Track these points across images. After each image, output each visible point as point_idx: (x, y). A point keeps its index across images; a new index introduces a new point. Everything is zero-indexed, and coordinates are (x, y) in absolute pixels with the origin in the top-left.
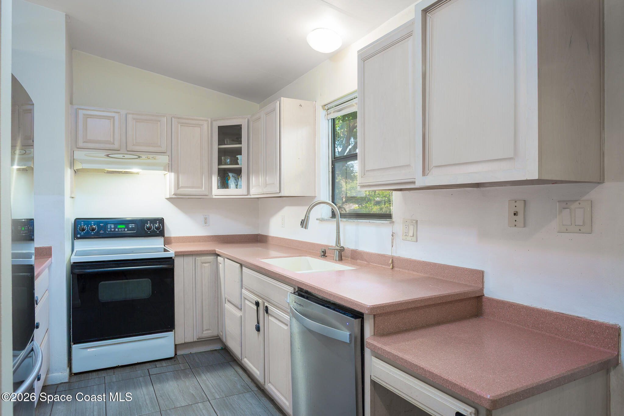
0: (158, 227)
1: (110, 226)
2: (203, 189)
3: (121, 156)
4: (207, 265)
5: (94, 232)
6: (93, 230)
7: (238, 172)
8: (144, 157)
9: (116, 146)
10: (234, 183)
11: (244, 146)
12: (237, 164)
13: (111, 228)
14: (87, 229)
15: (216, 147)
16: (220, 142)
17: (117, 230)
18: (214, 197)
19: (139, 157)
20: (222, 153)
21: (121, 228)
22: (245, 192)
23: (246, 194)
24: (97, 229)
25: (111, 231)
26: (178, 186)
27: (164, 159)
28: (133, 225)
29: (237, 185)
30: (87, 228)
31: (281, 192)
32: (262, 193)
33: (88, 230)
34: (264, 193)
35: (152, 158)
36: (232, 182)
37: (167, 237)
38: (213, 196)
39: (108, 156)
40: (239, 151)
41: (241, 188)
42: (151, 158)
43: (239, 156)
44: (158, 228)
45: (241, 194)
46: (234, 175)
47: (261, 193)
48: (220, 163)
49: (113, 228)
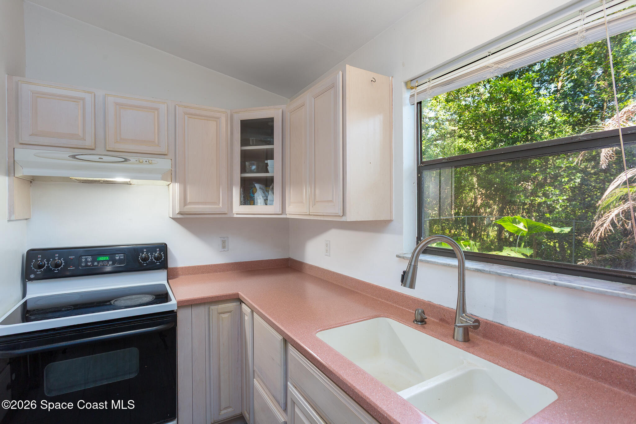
0: (158, 257)
1: (86, 259)
2: (221, 205)
3: (96, 158)
4: (226, 315)
5: (59, 268)
6: (57, 265)
7: (268, 183)
8: (133, 160)
9: (89, 142)
10: (263, 197)
11: (277, 147)
12: (267, 171)
13: (86, 261)
14: (46, 265)
15: (237, 148)
16: (244, 142)
17: (96, 264)
18: (235, 216)
19: (126, 160)
20: (245, 157)
21: (103, 261)
22: (279, 211)
23: (280, 213)
24: (63, 264)
25: (86, 265)
26: (184, 201)
27: (165, 164)
28: (122, 256)
29: (266, 200)
30: (48, 264)
31: (345, 216)
32: (308, 213)
33: (48, 267)
34: (310, 214)
35: (146, 161)
36: (259, 197)
37: (172, 268)
38: (234, 214)
39: (74, 157)
40: (270, 155)
41: (272, 204)
42: (144, 161)
43: (269, 162)
44: (157, 259)
45: (273, 213)
46: (261, 186)
47: (305, 214)
48: (243, 169)
49: (89, 262)
